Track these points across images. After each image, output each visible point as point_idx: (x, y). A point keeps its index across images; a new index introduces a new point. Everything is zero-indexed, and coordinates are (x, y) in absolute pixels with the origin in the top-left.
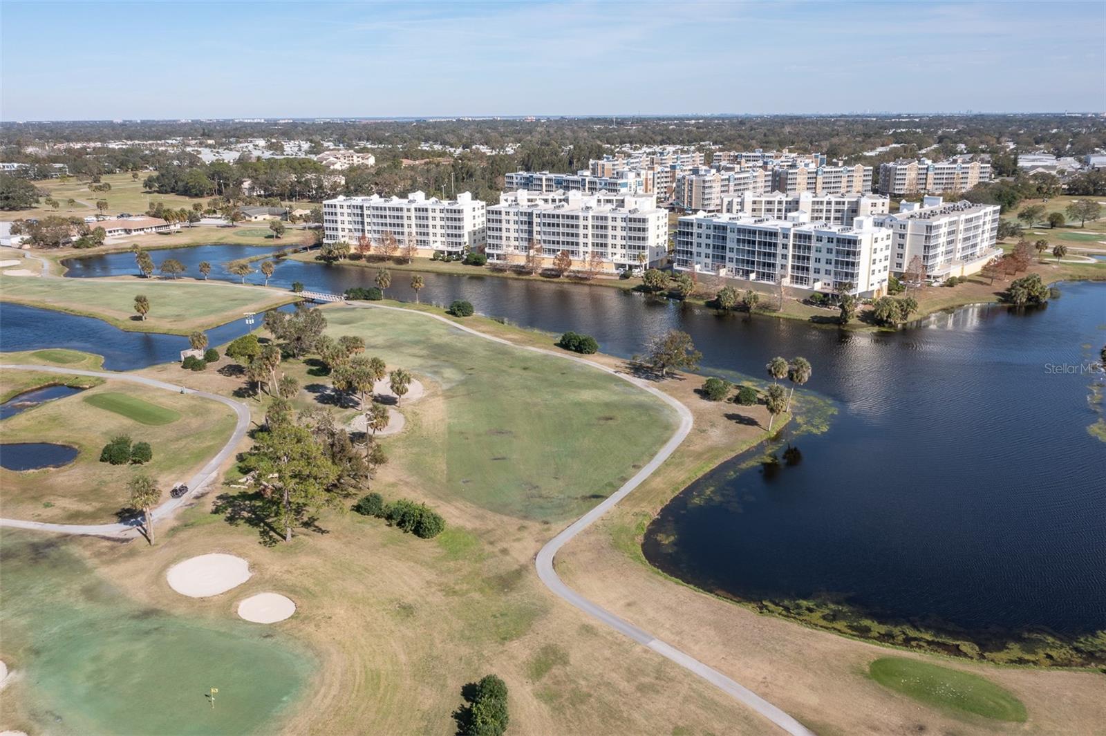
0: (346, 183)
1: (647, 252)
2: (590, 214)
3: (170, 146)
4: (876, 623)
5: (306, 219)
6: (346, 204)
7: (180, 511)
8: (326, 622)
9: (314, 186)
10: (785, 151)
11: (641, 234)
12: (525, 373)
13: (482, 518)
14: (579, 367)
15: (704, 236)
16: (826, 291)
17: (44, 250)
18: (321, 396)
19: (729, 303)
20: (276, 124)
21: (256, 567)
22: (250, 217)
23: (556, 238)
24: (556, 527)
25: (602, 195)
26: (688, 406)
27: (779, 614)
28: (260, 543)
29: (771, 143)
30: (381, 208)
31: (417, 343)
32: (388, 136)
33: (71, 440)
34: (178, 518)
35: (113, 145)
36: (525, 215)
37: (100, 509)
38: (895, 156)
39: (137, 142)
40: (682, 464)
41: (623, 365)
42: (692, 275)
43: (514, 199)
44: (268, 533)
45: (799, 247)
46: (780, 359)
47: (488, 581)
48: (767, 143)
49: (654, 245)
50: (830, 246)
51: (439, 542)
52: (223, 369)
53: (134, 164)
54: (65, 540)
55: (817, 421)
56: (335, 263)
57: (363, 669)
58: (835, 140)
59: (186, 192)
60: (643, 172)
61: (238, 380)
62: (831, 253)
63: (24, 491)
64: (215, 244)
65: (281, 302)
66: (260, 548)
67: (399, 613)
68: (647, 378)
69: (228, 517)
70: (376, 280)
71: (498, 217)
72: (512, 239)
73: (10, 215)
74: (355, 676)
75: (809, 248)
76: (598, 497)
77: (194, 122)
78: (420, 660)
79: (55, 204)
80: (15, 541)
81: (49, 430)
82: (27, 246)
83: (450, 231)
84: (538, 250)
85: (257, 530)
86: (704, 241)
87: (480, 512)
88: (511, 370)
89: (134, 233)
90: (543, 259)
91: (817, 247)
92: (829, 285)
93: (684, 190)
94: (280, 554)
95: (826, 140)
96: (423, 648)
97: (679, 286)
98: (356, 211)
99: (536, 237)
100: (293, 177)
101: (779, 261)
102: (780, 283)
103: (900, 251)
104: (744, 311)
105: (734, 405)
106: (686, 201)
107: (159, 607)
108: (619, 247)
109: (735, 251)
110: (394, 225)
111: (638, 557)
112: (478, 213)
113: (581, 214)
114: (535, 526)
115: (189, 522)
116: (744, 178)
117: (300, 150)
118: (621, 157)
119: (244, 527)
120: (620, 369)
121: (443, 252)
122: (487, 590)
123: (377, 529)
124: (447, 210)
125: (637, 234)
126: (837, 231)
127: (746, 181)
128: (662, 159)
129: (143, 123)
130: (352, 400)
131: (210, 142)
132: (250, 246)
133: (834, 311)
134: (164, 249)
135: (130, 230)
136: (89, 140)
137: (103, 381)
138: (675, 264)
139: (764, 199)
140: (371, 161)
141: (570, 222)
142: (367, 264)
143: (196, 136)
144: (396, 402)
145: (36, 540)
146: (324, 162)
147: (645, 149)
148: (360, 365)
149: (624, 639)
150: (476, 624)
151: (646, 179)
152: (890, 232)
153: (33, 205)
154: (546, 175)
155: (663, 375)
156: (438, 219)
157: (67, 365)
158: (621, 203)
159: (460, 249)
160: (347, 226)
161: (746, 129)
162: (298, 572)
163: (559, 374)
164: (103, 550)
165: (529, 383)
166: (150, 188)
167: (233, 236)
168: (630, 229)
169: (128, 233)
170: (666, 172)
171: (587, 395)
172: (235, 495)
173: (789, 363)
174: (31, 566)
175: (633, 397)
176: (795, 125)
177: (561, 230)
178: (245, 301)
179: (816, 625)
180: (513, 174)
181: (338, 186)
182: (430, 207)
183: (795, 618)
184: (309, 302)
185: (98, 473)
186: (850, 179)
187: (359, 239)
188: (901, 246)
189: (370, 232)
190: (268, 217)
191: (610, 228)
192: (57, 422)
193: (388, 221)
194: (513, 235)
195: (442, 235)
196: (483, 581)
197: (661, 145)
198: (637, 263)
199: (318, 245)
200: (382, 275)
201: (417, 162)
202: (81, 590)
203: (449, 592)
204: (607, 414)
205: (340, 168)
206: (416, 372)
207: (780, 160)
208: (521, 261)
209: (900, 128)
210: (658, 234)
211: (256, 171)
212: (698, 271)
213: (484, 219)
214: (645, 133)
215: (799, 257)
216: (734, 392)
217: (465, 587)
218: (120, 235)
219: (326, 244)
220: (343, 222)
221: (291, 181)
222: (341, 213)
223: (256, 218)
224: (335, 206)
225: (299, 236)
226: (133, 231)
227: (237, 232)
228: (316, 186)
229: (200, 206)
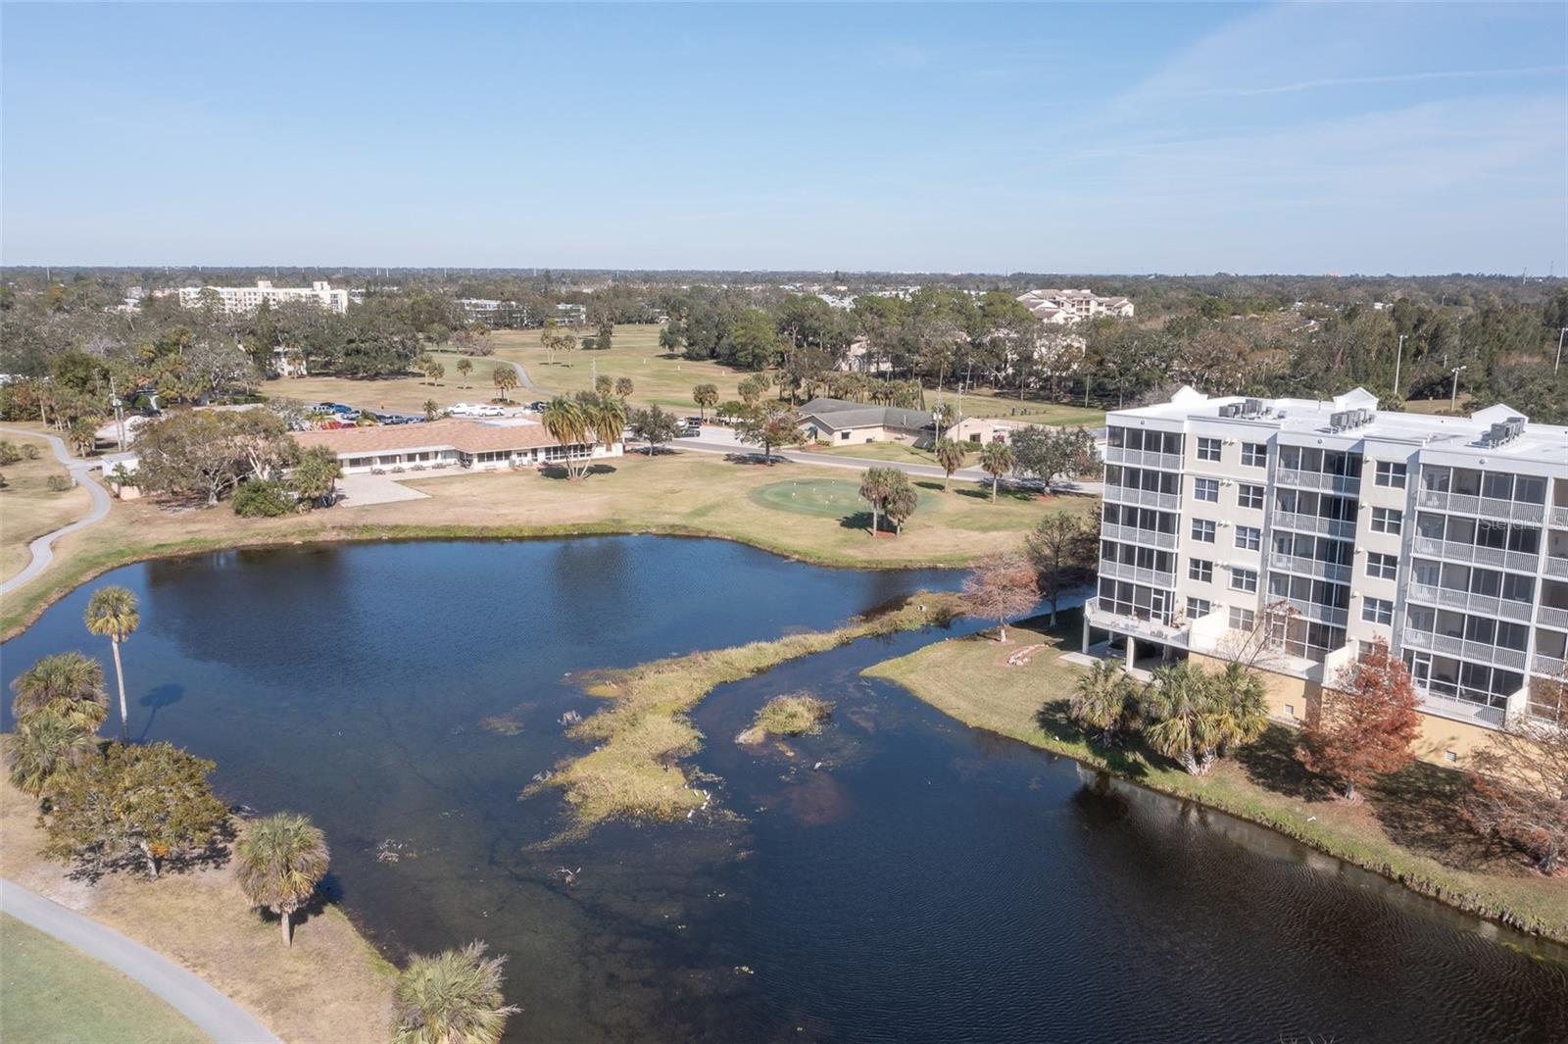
0: (1092, 352)
5: (994, 459)
6: (1236, 434)
9: (1012, 356)
22: (830, 432)
30: (1503, 483)
82: (131, 493)
89: (477, 466)
98: (1301, 481)
100: (963, 335)
134: (498, 539)
135: (470, 455)
140: (1127, 313)
142: (1400, 858)
146: (1031, 310)
160: (1226, 552)
167: (745, 503)
169: (461, 465)
189: (1380, 609)
190: (880, 435)
193: (1543, 566)
205: (1066, 322)
211: (881, 316)
218: (439, 466)
219: (1098, 636)
220: (1205, 531)
221: (956, 343)
222: (1200, 481)
223: (845, 436)
224: (1172, 443)
225: (968, 527)
226: (476, 460)
227: (769, 486)
228: (1016, 357)
229: (713, 389)
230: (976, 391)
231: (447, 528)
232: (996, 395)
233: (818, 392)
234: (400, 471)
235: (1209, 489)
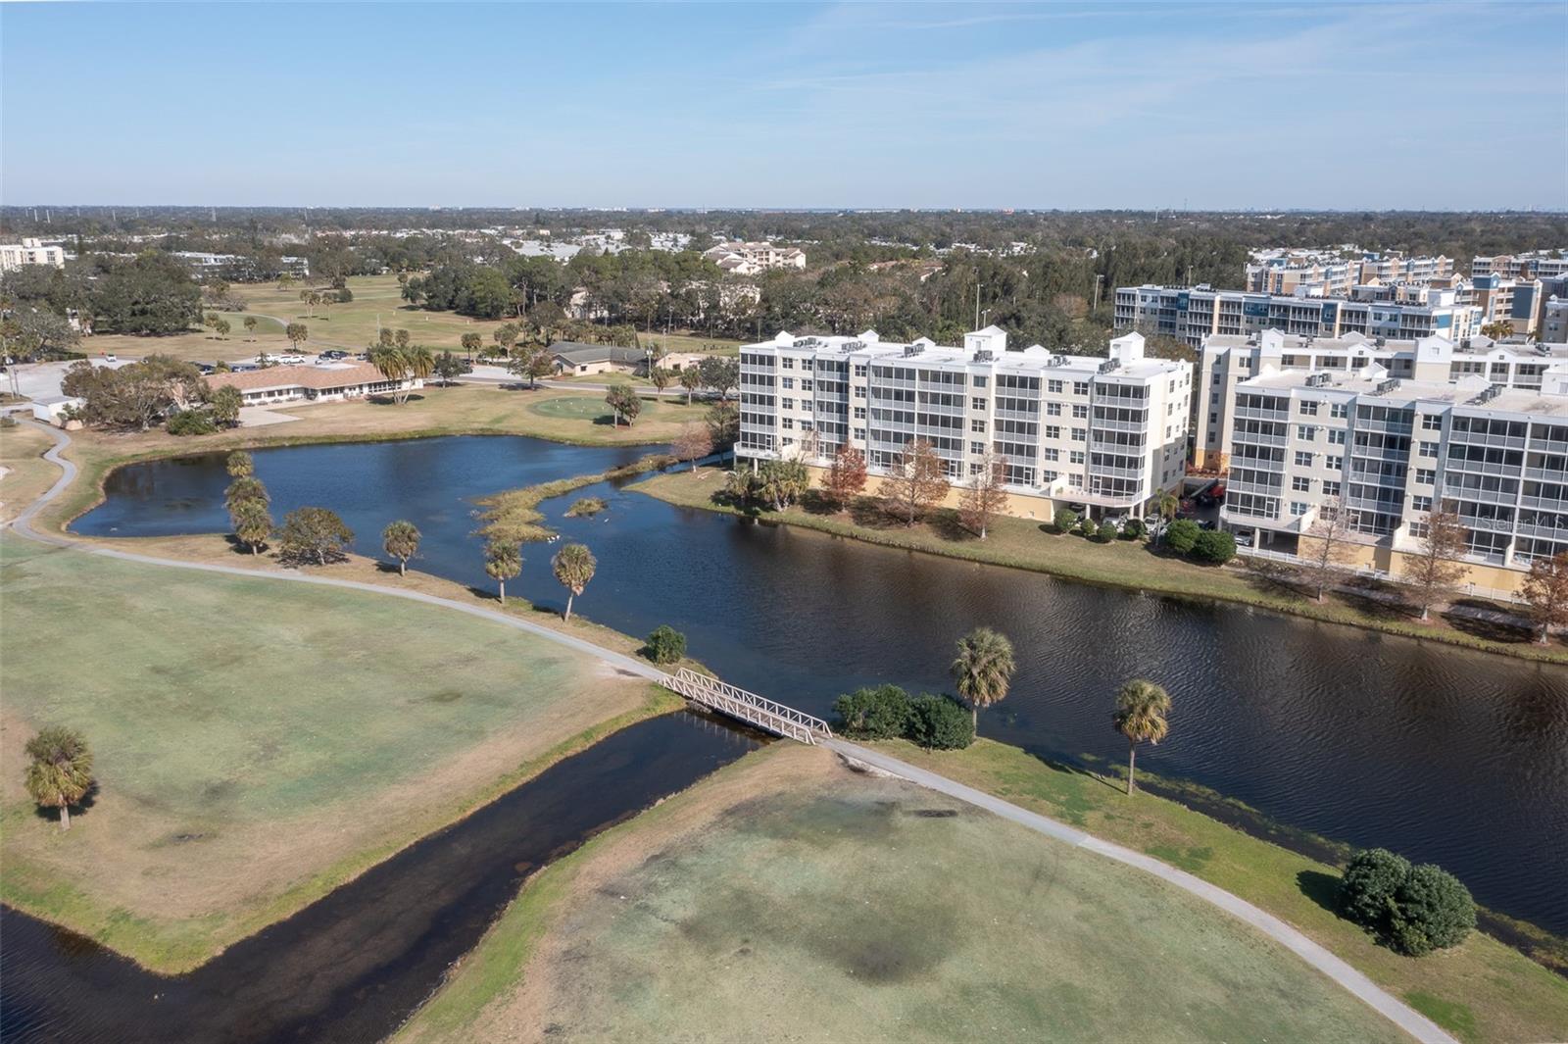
0: (764, 299)
5: (688, 378)
6: (799, 355)
9: (703, 304)
17: (100, 436)
22: (573, 366)
30: (895, 370)
53: (411, 260)
56: (765, 516)
59: (472, 310)
64: (485, 436)
77: (533, 211)
79: (222, 327)
82: (75, 425)
83: (1101, 449)
89: (321, 398)
98: (826, 376)
100: (664, 287)
110: (934, 420)
117: (675, 245)
118: (1397, 255)
121: (1076, 507)
124: (1091, 387)
131: (544, 232)
134: (365, 443)
135: (314, 391)
140: (801, 261)
142: (858, 530)
143: (526, 225)
146: (719, 262)
153: (191, 327)
156: (1068, 411)
159: (1130, 503)
160: (799, 414)
166: (413, 300)
167: (526, 413)
169: (309, 398)
180: (1135, 290)
181: (749, 306)
182: (1037, 375)
187: (834, 451)
189: (861, 434)
190: (608, 367)
193: (917, 408)
195: (1077, 458)
199: (721, 456)
205: (748, 273)
211: (597, 272)
218: (291, 400)
219: (742, 460)
220: (788, 404)
221: (659, 294)
222: (785, 379)
223: (583, 369)
224: (771, 361)
225: (673, 421)
226: (320, 394)
227: (539, 403)
228: (706, 305)
229: (476, 337)
230: (677, 332)
231: (329, 437)
232: (692, 335)
233: (555, 337)
234: (265, 404)
235: (788, 383)
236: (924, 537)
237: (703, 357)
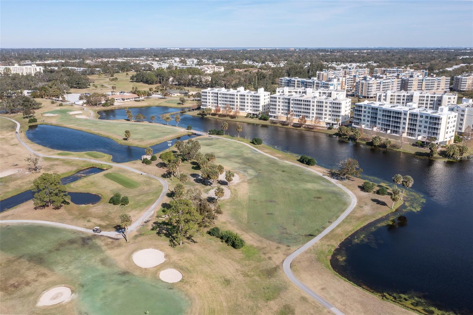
0: (212, 80)
1: (340, 118)
2: (316, 100)
3: (141, 61)
4: (437, 309)
5: (194, 96)
6: (211, 92)
7: (139, 228)
8: (194, 285)
9: (198, 81)
10: (408, 69)
11: (338, 110)
12: (283, 174)
13: (261, 241)
14: (307, 172)
15: (367, 112)
16: (423, 140)
17: (91, 107)
18: (197, 179)
19: (377, 143)
20: (184, 51)
21: (167, 256)
22: (172, 94)
23: (300, 110)
24: (293, 248)
25: (321, 90)
26: (355, 194)
27: (391, 300)
28: (169, 245)
29: (402, 63)
30: (225, 94)
31: (237, 156)
32: (230, 57)
33: (98, 192)
34: (137, 231)
35: (119, 60)
36: (287, 99)
37: (108, 225)
38: (461, 71)
39: (128, 58)
40: (350, 222)
41: (327, 172)
42: (361, 129)
43: (282, 91)
44: (173, 241)
45: (412, 119)
46: (399, 175)
47: (262, 271)
48: (400, 63)
49: (344, 115)
50: (427, 120)
51: (242, 251)
52: (158, 164)
54: (95, 237)
55: (415, 205)
56: (205, 117)
57: (208, 308)
58: (433, 62)
59: (147, 82)
60: (341, 78)
61: (164, 170)
62: (427, 123)
63: (80, 214)
64: (157, 106)
65: (183, 134)
66: (169, 247)
67: (224, 283)
68: (337, 179)
69: (157, 232)
70: (222, 127)
71: (275, 100)
72: (281, 110)
73: (79, 91)
74: (204, 310)
75: (416, 120)
76: (312, 236)
77: (152, 49)
78: (232, 305)
79: (96, 87)
80: (76, 236)
81: (90, 187)
82: (85, 105)
83: (254, 105)
84: (292, 115)
85: (168, 239)
86: (367, 114)
87: (261, 238)
88: (277, 172)
89: (126, 100)
90: (294, 119)
91: (420, 120)
92: (425, 137)
93: (359, 87)
94: (177, 251)
95: (429, 62)
96: (233, 300)
97: (354, 134)
98: (215, 95)
99: (291, 109)
100: (190, 77)
101: (401, 125)
102: (402, 135)
103: (461, 122)
104: (384, 148)
105: (376, 195)
106: (360, 92)
107: (129, 271)
108: (328, 115)
109: (381, 119)
110: (231, 101)
111: (328, 266)
112: (267, 97)
113: (311, 100)
114: (284, 247)
115: (142, 233)
116: (388, 82)
117: (193, 63)
118: (331, 70)
119: (164, 237)
120: (325, 174)
121: (251, 114)
122: (261, 276)
123: (217, 243)
124: (253, 96)
125: (336, 110)
126: (430, 113)
127: (389, 83)
128: (350, 71)
129: (131, 49)
130: (209, 182)
131: (157, 59)
132: (171, 107)
133: (426, 150)
135: (124, 99)
136: (110, 58)
137: (111, 167)
138: (353, 124)
139: (396, 94)
140: (222, 70)
141: (307, 103)
142: (219, 118)
143: (152, 56)
144: (227, 184)
145: (84, 236)
146: (203, 70)
147: (343, 65)
148: (213, 168)
149: (319, 305)
150: (256, 291)
151: (342, 81)
152: (457, 114)
153: (88, 87)
154: (297, 79)
155: (344, 178)
156: (249, 100)
157: (98, 159)
158: (330, 95)
159: (258, 113)
160: (211, 101)
161: (390, 56)
162: (184, 260)
163: (298, 175)
164: (109, 243)
165: (285, 178)
166: (133, 80)
167: (164, 103)
168: (333, 107)
169: (123, 100)
170: (351, 78)
171: (309, 186)
172: (161, 222)
173: (403, 178)
174: (82, 247)
175: (330, 188)
176: (414, 53)
177: (302, 106)
178: (169, 133)
179: (408, 307)
180: (282, 78)
181: (208, 81)
182: (246, 94)
183: (398, 303)
184: (194, 134)
185: (108, 208)
186: (439, 83)
187: (216, 107)
188: (462, 120)
189: (220, 104)
190: (179, 94)
191: (324, 107)
192: (93, 184)
193: (228, 99)
194: (281, 108)
195: (251, 107)
196: (260, 271)
197: (350, 63)
198: (336, 122)
199: (199, 108)
200: (225, 125)
201: (242, 70)
202: (100, 260)
203: (246, 275)
204: (318, 196)
205: (209, 73)
206: (236, 170)
207: (406, 73)
208: (284, 119)
209: (465, 55)
210: (346, 110)
211: (175, 74)
212: (363, 128)
213: (269, 100)
214: (343, 57)
215: (411, 124)
216: (377, 188)
217: (252, 273)
218: (120, 101)
219: (202, 109)
220: (209, 99)
221: (189, 79)
223: (174, 95)
224: (207, 92)
225: (191, 104)
227: (166, 101)
228: (199, 81)
229: (152, 89)
230: (193, 87)
232: (195, 88)
233: (167, 88)
235: (209, 96)
236: (228, 118)
237: (197, 92)
